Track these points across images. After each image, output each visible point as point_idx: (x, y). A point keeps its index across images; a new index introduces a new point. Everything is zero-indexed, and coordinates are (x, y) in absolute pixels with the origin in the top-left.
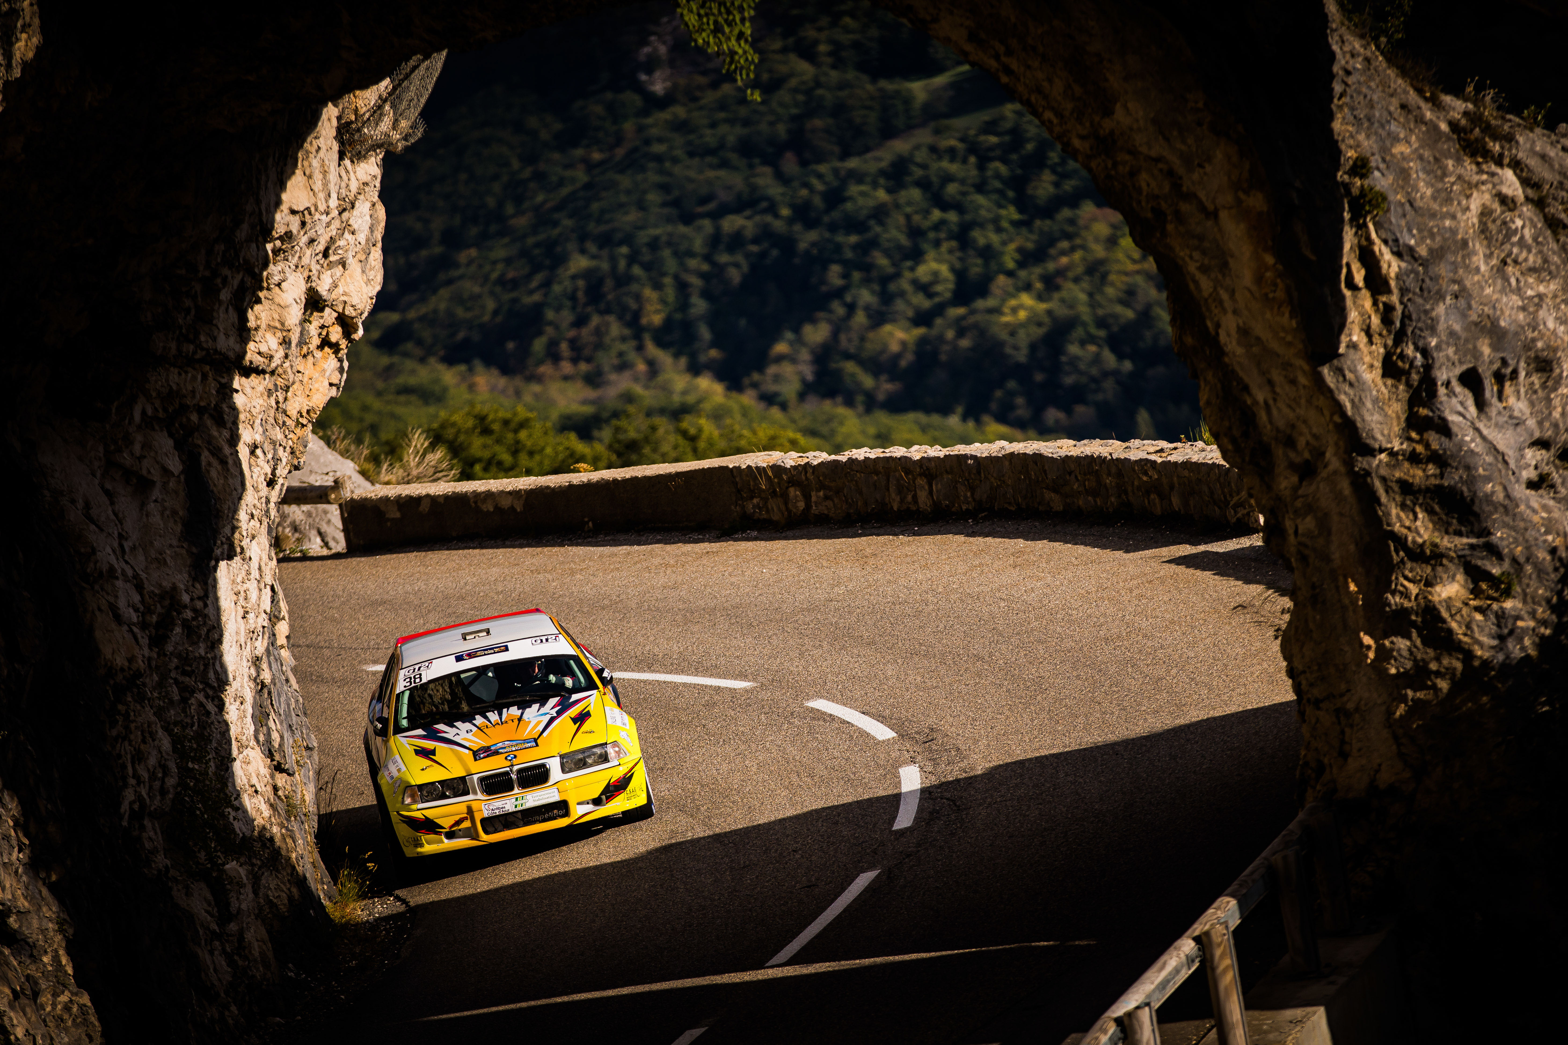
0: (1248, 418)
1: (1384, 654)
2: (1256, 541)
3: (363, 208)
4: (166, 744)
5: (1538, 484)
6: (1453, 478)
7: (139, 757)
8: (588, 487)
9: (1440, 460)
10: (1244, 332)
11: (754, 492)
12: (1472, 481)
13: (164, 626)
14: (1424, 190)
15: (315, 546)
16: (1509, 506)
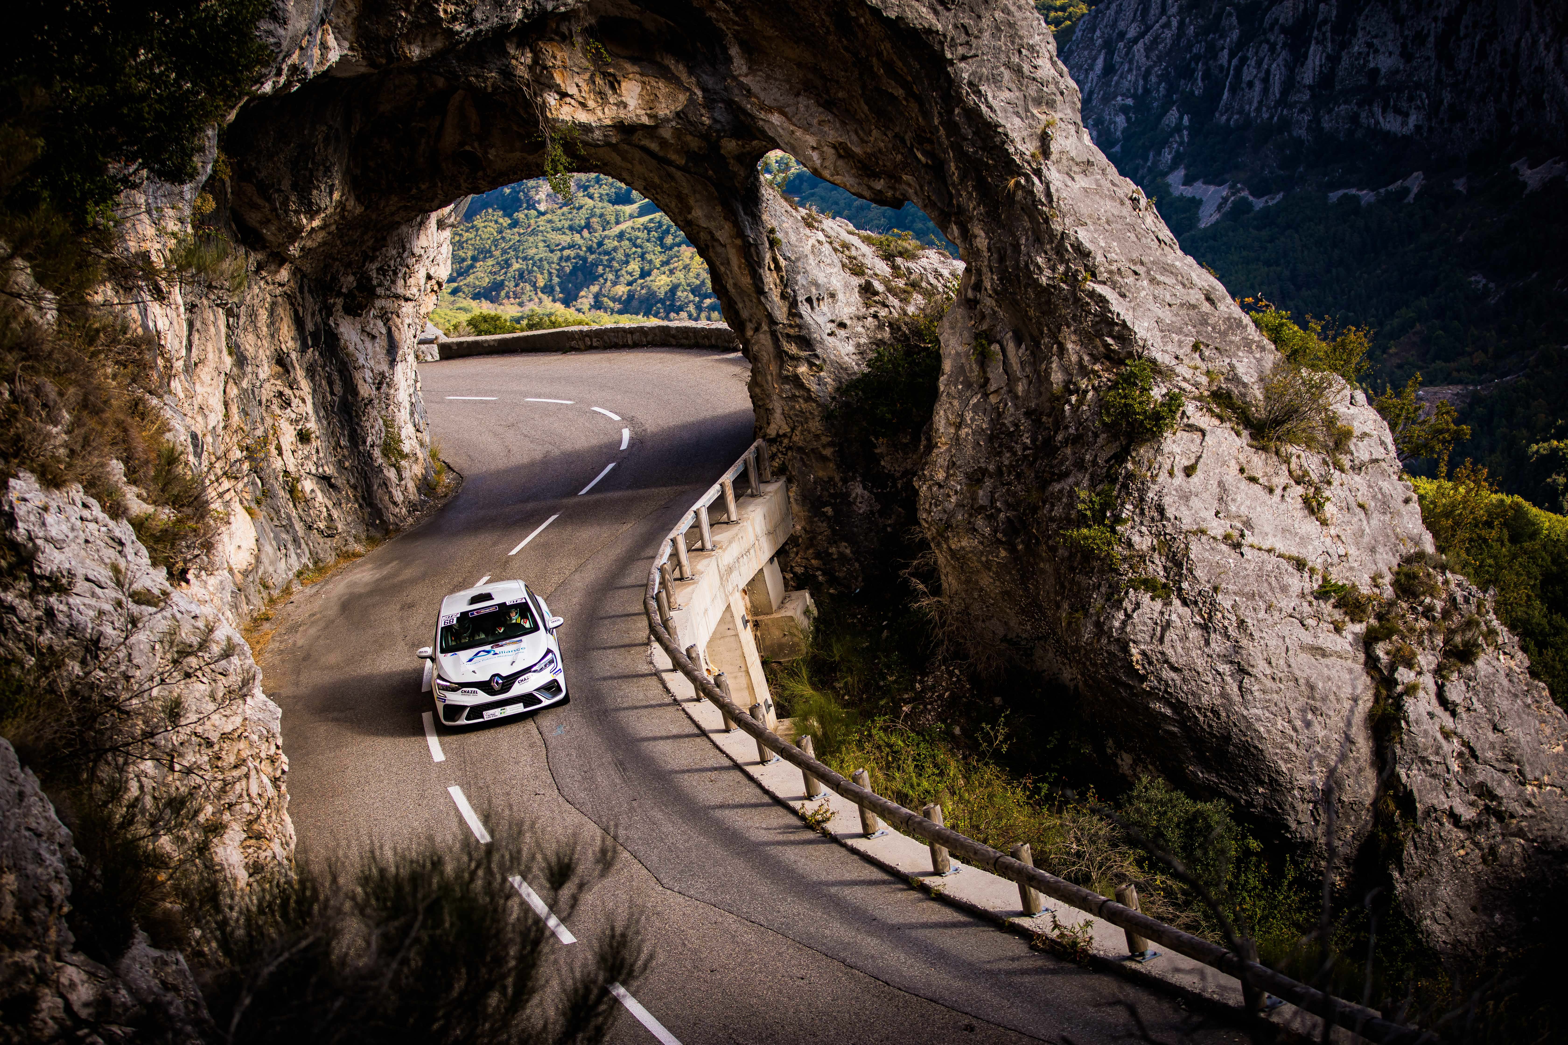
0: (737, 313)
1: (782, 390)
2: (740, 354)
3: (445, 246)
4: (381, 422)
5: (831, 334)
6: (804, 332)
7: (372, 427)
8: (519, 338)
9: (800, 327)
10: (735, 285)
11: (573, 339)
12: (810, 333)
13: (380, 383)
14: (793, 238)
15: (429, 358)
16: (822, 342)
